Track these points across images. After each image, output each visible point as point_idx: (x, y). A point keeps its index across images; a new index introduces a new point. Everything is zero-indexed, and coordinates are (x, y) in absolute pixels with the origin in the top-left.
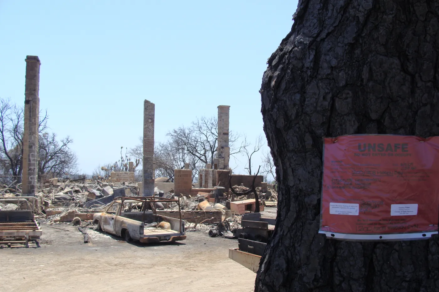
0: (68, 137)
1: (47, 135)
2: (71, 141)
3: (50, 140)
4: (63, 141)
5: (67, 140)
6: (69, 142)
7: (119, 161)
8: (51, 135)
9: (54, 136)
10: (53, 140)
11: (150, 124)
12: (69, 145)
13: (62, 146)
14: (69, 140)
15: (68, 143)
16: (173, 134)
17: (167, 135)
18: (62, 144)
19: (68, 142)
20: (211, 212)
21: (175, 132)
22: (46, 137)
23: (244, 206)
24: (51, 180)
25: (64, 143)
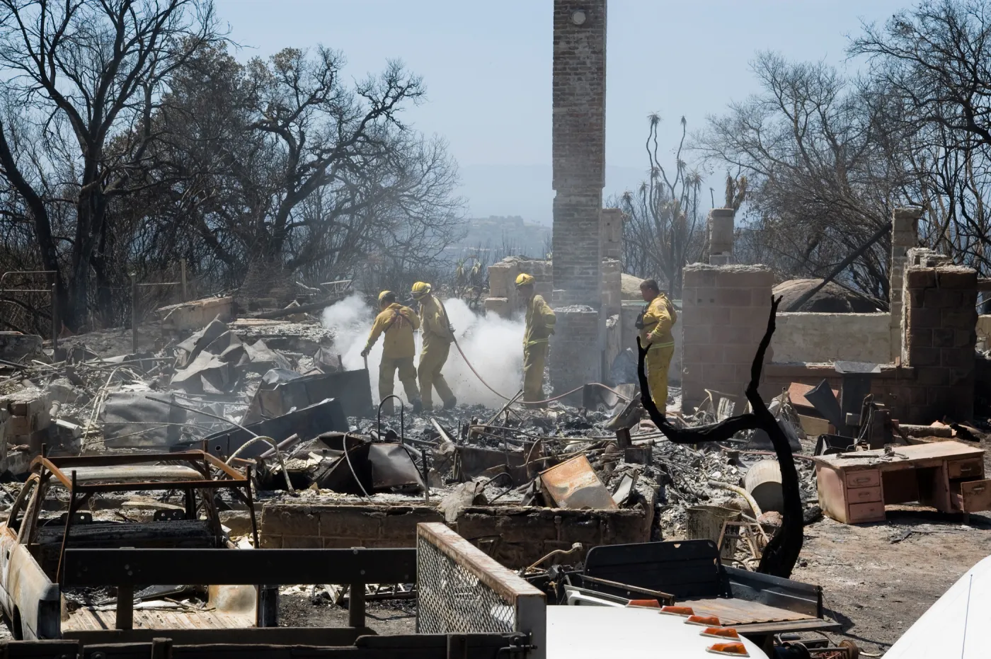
0: (396, 69)
1: (294, 62)
2: (413, 91)
3: (309, 83)
4: (370, 88)
5: (392, 81)
6: (402, 93)
7: (643, 188)
8: (313, 59)
9: (329, 65)
10: (327, 86)
11: (582, 35)
12: (405, 111)
13: (369, 117)
14: (402, 83)
15: (395, 99)
16: (888, 39)
17: (860, 47)
18: (367, 108)
19: (393, 92)
20: (588, 517)
21: (903, 28)
22: (290, 73)
23: (876, 478)
24: (168, 311)
25: (375, 103)
